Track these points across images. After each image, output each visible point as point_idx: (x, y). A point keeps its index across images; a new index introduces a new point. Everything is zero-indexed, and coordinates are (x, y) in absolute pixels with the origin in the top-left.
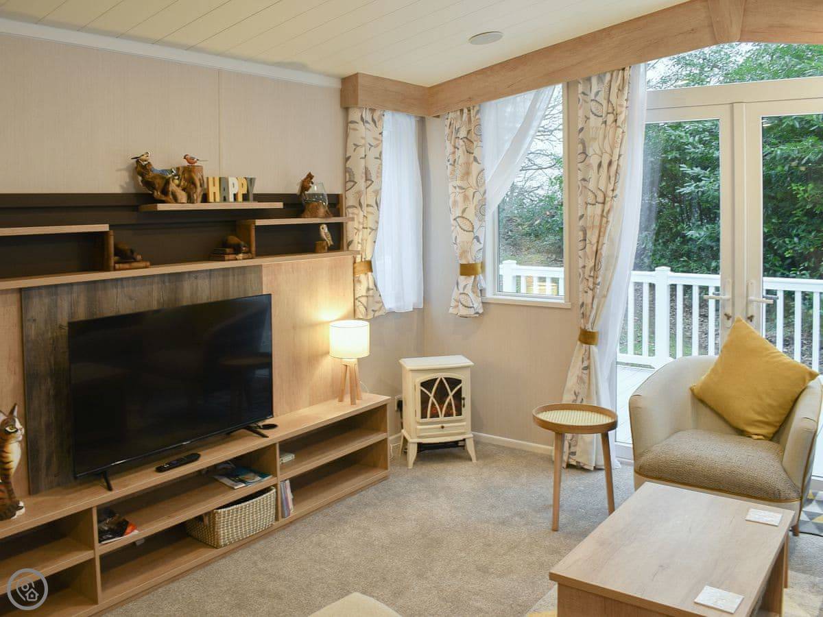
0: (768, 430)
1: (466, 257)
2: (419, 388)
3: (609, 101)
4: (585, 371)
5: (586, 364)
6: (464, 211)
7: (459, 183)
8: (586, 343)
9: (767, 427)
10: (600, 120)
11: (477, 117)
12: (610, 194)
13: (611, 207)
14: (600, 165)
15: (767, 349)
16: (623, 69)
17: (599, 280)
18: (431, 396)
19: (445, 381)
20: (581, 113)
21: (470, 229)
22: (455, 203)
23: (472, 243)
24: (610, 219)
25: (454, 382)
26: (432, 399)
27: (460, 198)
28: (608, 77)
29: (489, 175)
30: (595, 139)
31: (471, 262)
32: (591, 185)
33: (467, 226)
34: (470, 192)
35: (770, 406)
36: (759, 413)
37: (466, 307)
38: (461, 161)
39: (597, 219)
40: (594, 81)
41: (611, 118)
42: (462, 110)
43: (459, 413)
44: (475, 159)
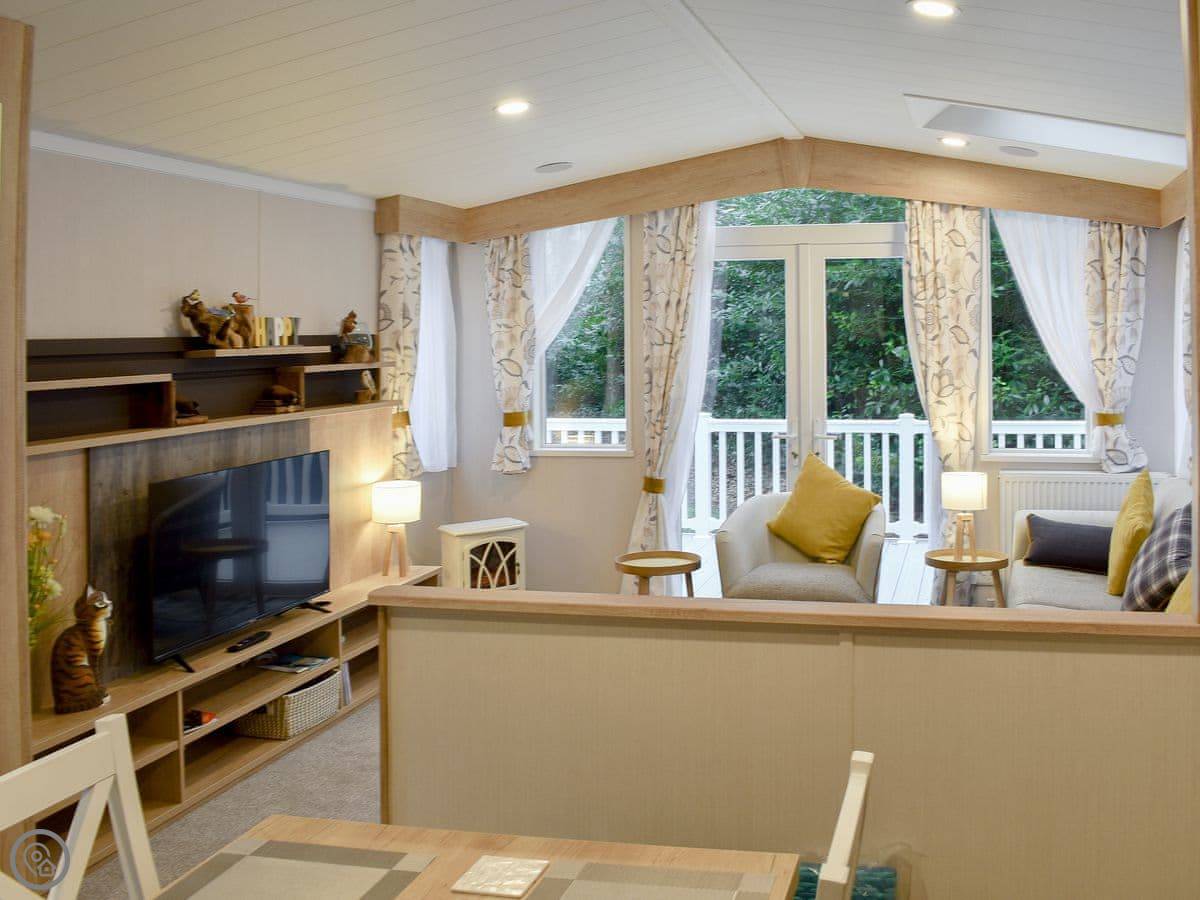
0: (841, 555)
1: (512, 405)
2: (468, 556)
3: (677, 238)
4: (652, 522)
5: (653, 514)
6: (511, 352)
7: (504, 321)
8: (654, 492)
9: (838, 551)
10: (668, 257)
11: (527, 245)
12: (679, 334)
13: (680, 347)
14: (668, 304)
15: (837, 479)
16: (693, 206)
17: (667, 425)
18: (482, 563)
19: (497, 545)
20: (646, 248)
21: (518, 374)
22: (500, 344)
23: (520, 389)
24: (679, 360)
25: (507, 547)
26: (483, 567)
27: (505, 338)
28: (676, 211)
29: (539, 313)
30: (662, 276)
31: (518, 411)
32: (659, 325)
33: (514, 369)
34: (518, 331)
35: (842, 531)
36: (833, 540)
37: (513, 462)
38: (508, 296)
39: (666, 360)
40: (661, 216)
41: (679, 256)
42: (507, 238)
43: (513, 582)
44: (524, 294)
